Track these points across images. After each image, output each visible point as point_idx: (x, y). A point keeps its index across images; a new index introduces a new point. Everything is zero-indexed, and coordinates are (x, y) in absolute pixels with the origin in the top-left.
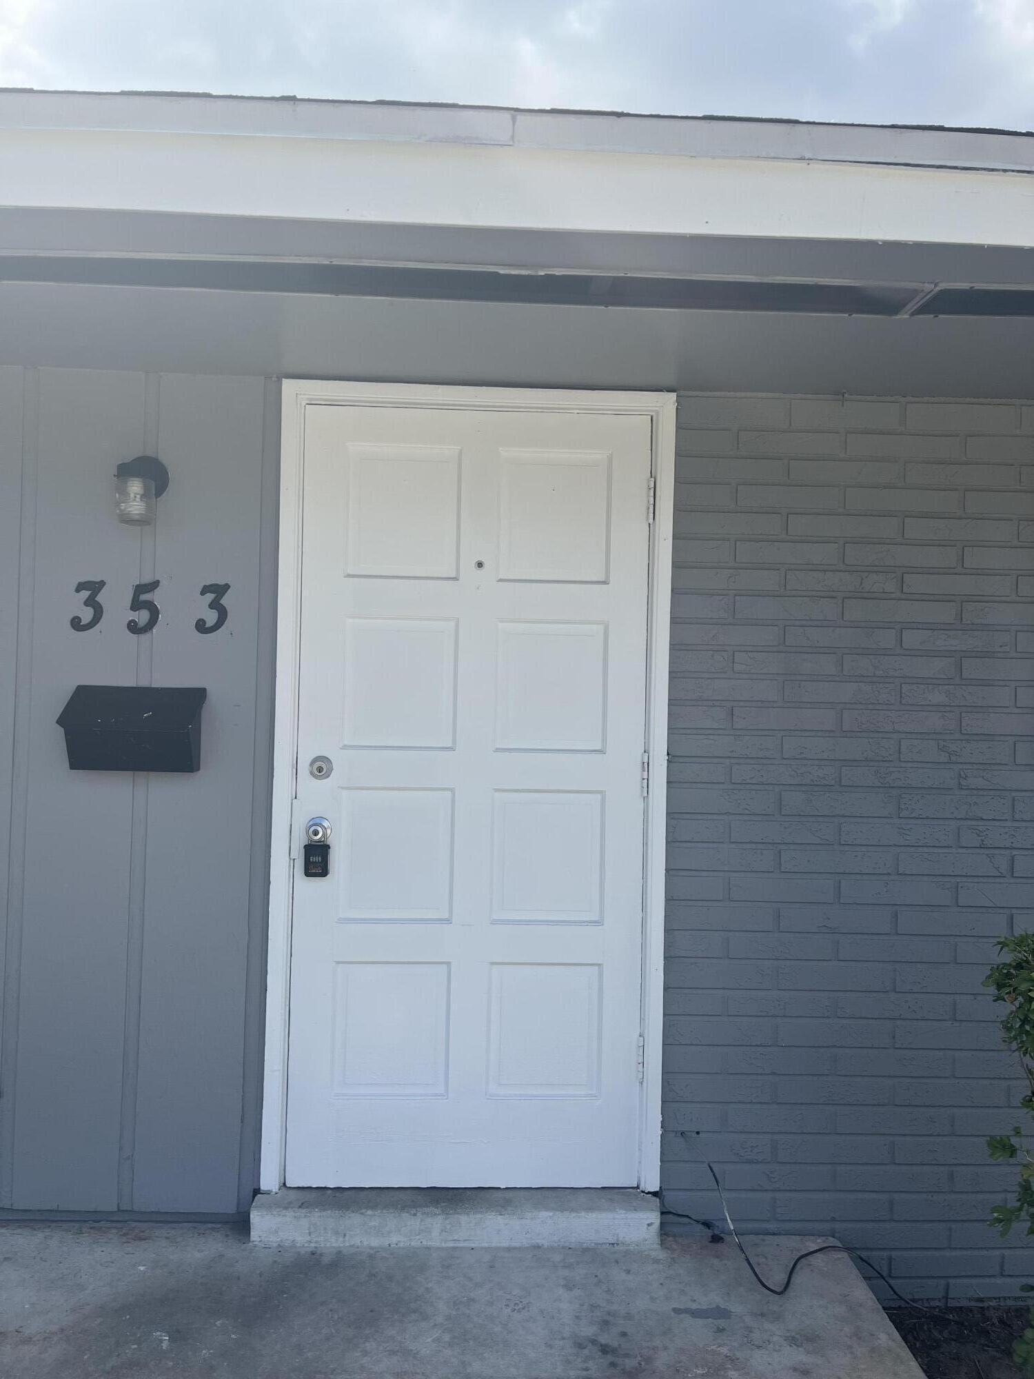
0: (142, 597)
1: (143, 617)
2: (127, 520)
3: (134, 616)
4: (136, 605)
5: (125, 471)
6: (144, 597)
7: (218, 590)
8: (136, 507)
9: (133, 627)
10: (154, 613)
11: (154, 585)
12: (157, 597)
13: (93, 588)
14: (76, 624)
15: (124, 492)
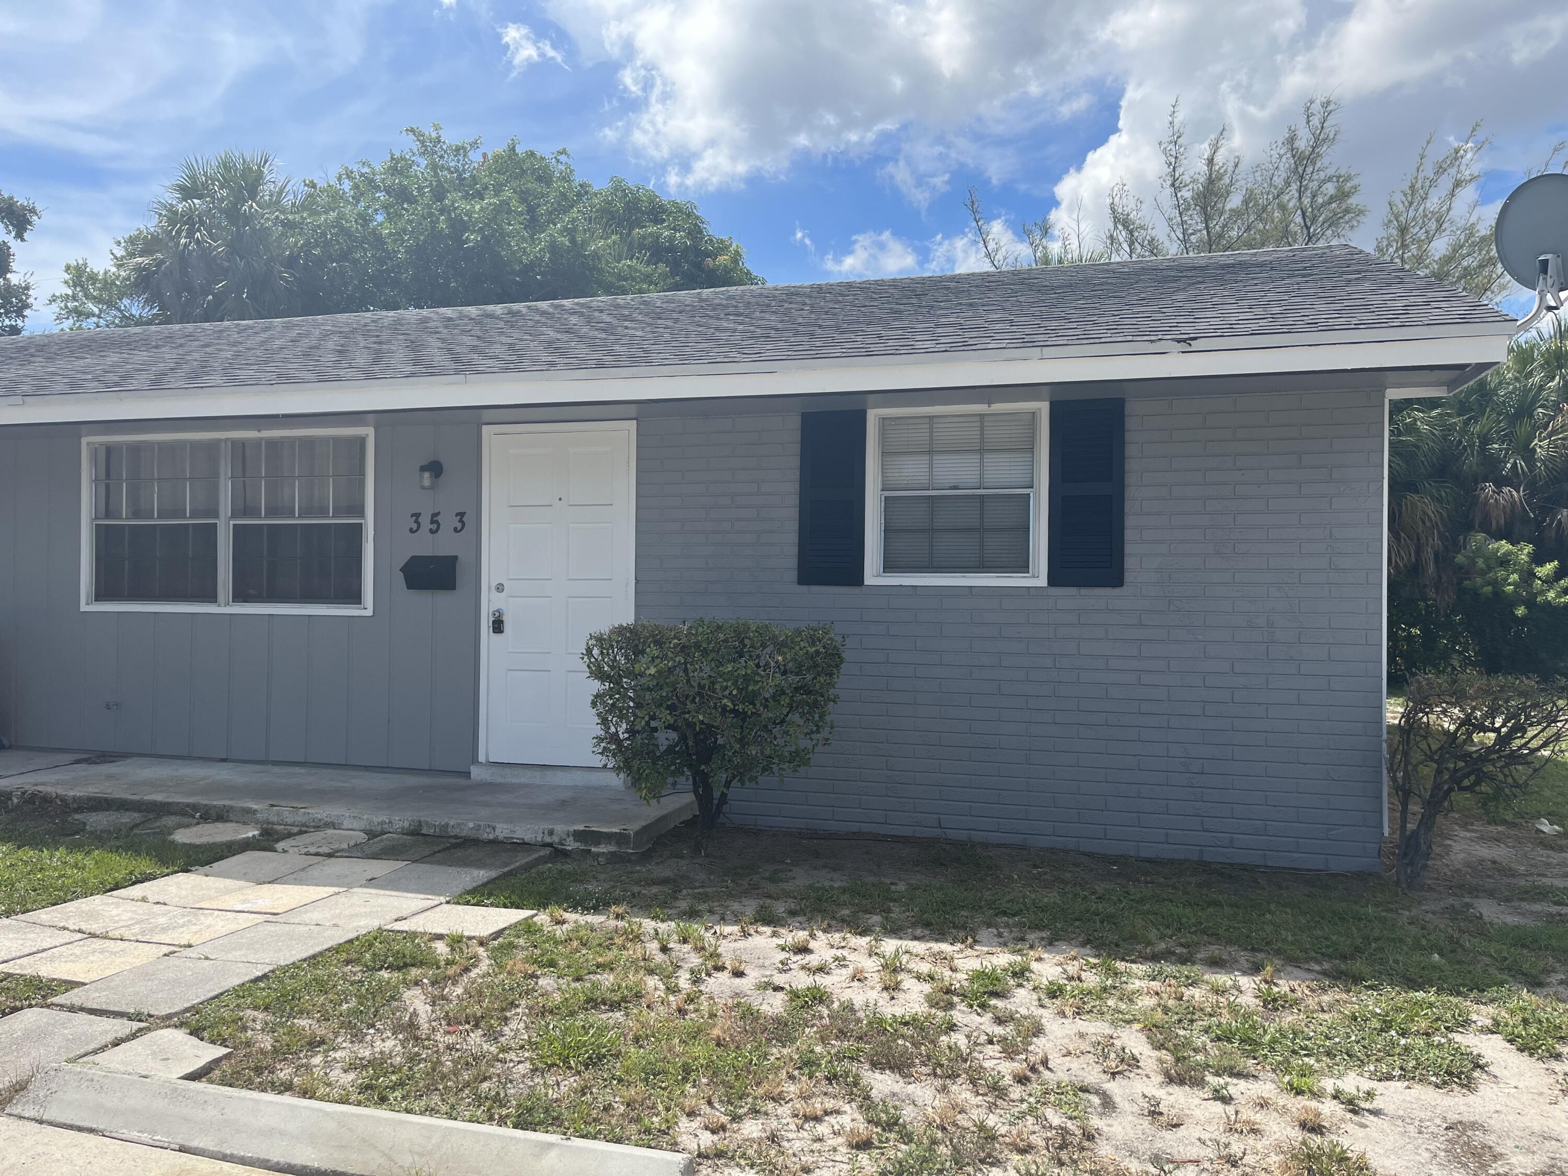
0: (434, 519)
1: (434, 527)
2: (423, 488)
3: (431, 526)
4: (432, 522)
5: (423, 469)
6: (435, 519)
7: (461, 515)
8: (427, 482)
9: (432, 531)
10: (439, 525)
11: (439, 513)
12: (439, 518)
13: (417, 516)
14: (411, 531)
15: (422, 477)
